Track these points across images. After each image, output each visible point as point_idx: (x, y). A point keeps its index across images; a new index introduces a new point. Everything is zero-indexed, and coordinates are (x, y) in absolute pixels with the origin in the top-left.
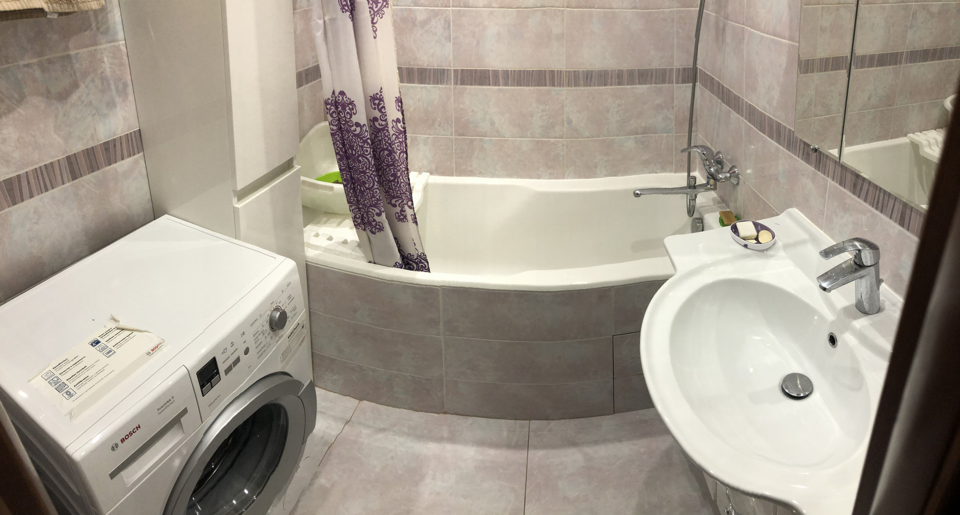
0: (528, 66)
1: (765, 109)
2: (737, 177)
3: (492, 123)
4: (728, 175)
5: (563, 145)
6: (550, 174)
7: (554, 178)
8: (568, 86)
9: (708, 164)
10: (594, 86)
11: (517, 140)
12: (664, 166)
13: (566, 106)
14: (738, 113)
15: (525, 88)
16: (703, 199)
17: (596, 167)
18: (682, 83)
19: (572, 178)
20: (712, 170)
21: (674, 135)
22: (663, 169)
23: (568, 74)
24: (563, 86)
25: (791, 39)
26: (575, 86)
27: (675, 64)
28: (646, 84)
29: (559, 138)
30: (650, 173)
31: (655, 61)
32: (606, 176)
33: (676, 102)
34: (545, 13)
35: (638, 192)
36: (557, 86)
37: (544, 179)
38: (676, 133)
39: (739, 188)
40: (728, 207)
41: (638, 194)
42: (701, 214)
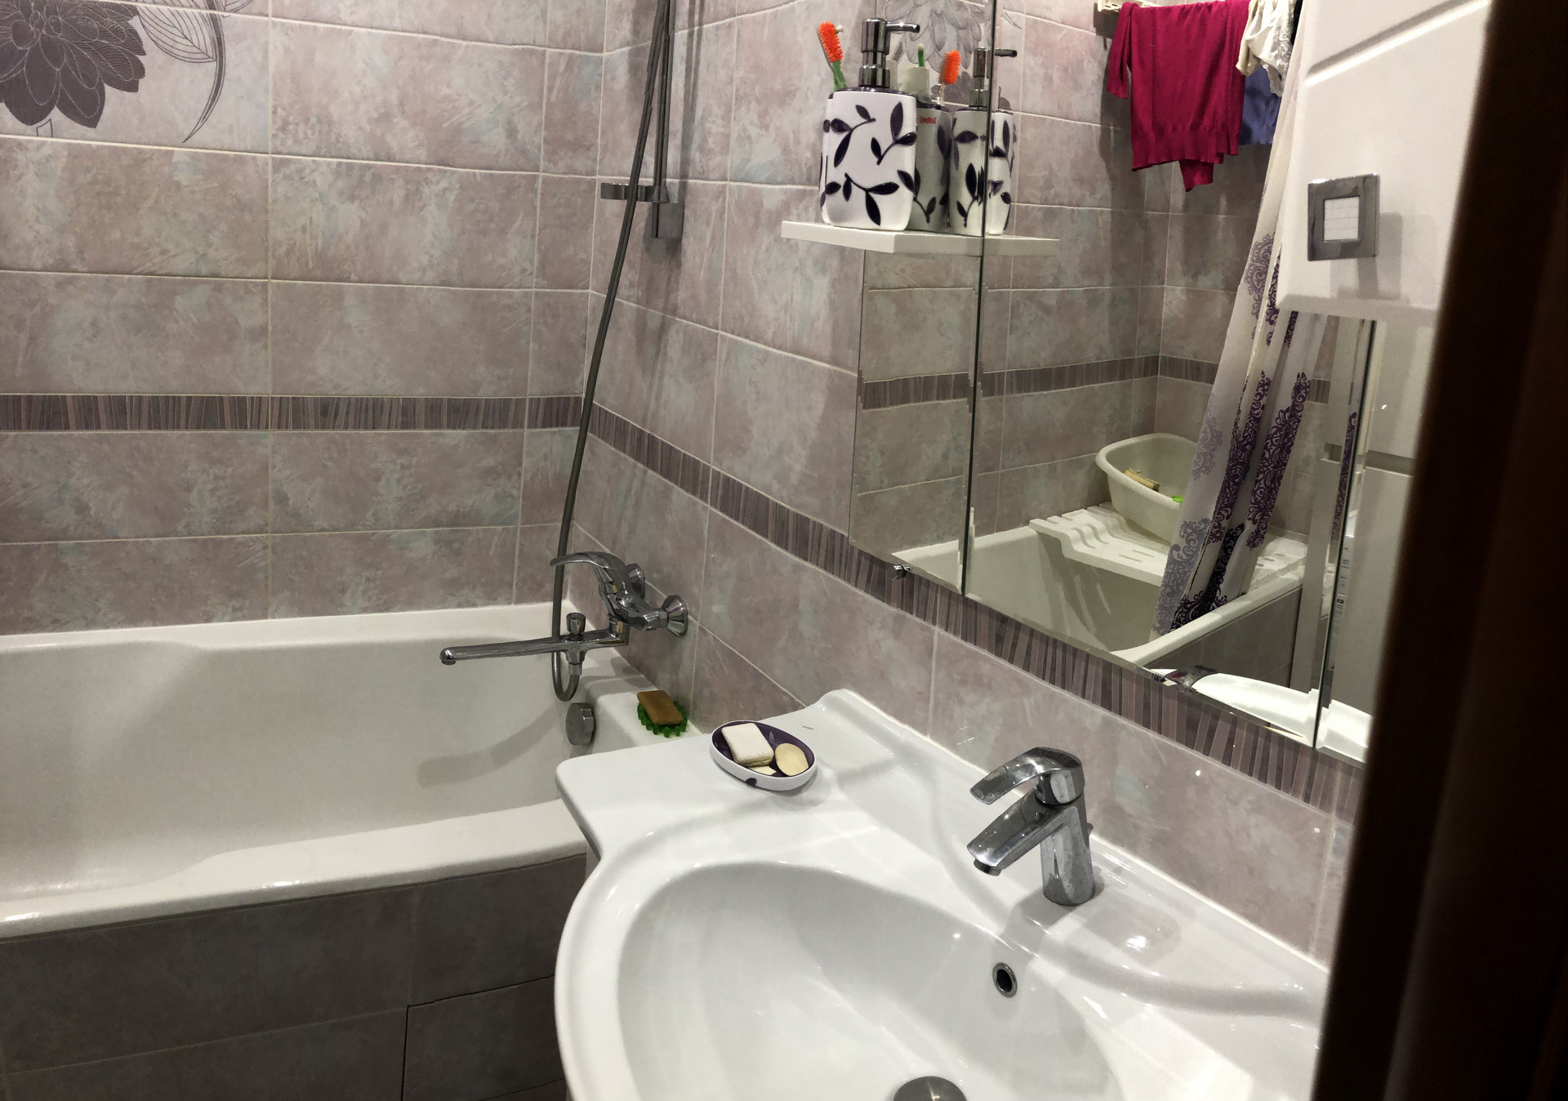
0: (177, 387)
1: (768, 490)
2: (683, 618)
3: (81, 508)
4: (663, 615)
5: (265, 548)
6: (235, 609)
7: (244, 618)
8: (279, 428)
9: (615, 591)
10: (346, 428)
11: (150, 542)
12: (493, 590)
13: (274, 467)
14: (694, 493)
15: (169, 432)
16: (600, 661)
17: (343, 591)
18: (544, 427)
19: (286, 616)
20: (623, 603)
21: (520, 526)
22: (491, 598)
23: (277, 405)
24: (267, 427)
25: (834, 361)
26: (295, 428)
27: (529, 391)
28: (464, 428)
29: (255, 532)
30: (459, 606)
31: (487, 386)
32: (365, 610)
33: (526, 462)
34: (218, 288)
35: (448, 653)
36: (251, 428)
37: (220, 621)
38: (522, 524)
39: (687, 644)
40: (654, 682)
41: (449, 657)
42: (588, 694)
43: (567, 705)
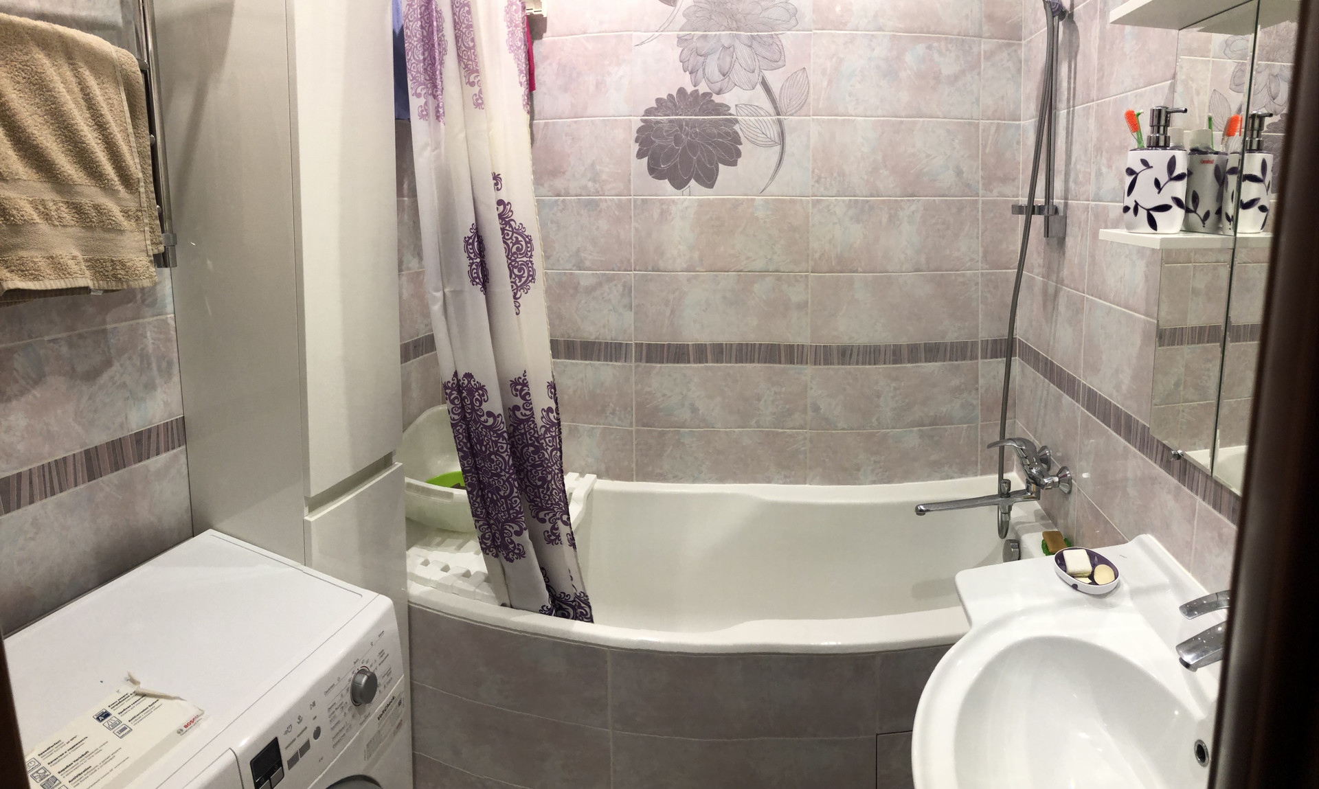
0: (752, 338)
1: (1112, 397)
2: (1069, 482)
3: (694, 410)
4: (1058, 479)
5: (805, 438)
6: (785, 477)
7: (791, 483)
8: (815, 365)
9: (1029, 463)
10: (857, 364)
11: (734, 432)
12: (965, 468)
13: (812, 388)
14: (1073, 398)
15: (747, 365)
16: (1021, 511)
17: (858, 470)
18: (991, 358)
19: (819, 484)
20: (1034, 471)
21: (980, 423)
22: (963, 472)
23: (814, 349)
24: (807, 363)
26: (825, 364)
27: (980, 336)
28: (936, 361)
29: (798, 429)
30: (942, 478)
31: (952, 334)
32: (874, 482)
33: (981, 381)
34: (779, 279)
35: (921, 507)
36: (797, 363)
37: (777, 483)
38: (982, 422)
39: (1072, 498)
40: (1056, 525)
41: (921, 510)
42: (1017, 534)
43: (1004, 540)
